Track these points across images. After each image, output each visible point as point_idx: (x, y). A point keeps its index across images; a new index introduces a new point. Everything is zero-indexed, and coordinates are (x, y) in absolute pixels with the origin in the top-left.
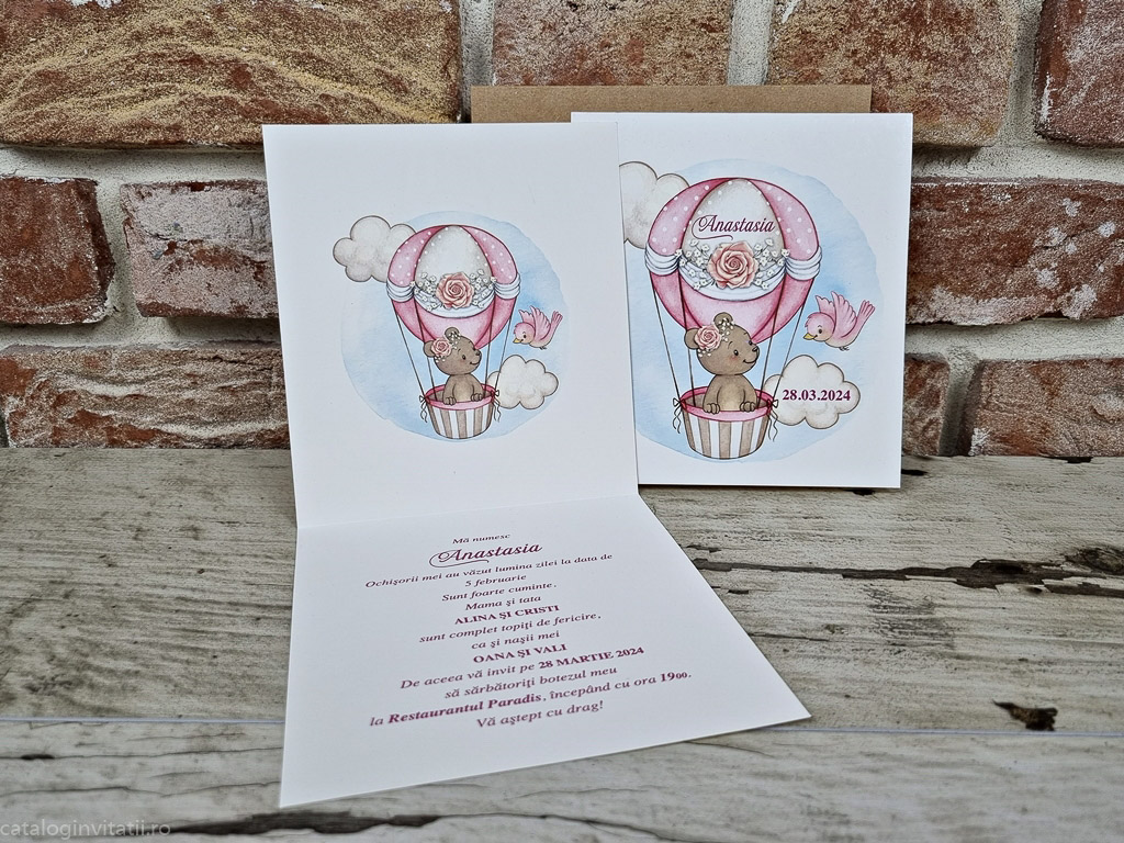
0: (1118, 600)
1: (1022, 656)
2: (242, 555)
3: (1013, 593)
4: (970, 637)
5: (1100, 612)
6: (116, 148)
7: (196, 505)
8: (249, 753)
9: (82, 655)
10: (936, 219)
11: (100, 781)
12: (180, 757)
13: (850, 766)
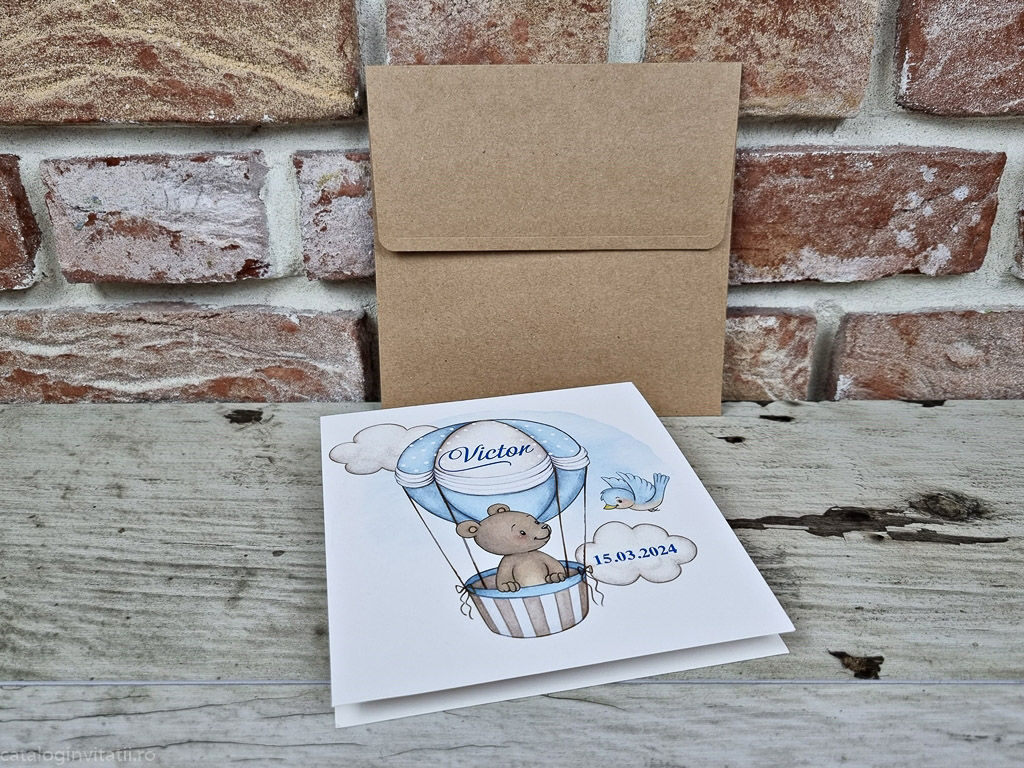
0: (952, 546)
1: (858, 605)
2: (161, 513)
3: (858, 541)
4: (815, 586)
5: (934, 558)
6: (35, 126)
7: (122, 462)
8: (152, 715)
9: (7, 618)
10: (805, 185)
11: (15, 744)
12: (90, 719)
13: (693, 718)
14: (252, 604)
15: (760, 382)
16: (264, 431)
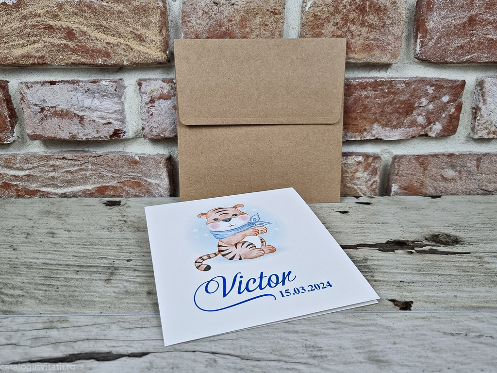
0: (444, 256)
1: (401, 280)
2: (73, 244)
3: (401, 254)
4: (381, 272)
5: (436, 261)
6: (17, 66)
7: (54, 222)
8: (70, 328)
10: (374, 95)
11: (4, 341)
12: (40, 330)
13: (325, 327)
14: (117, 282)
15: (355, 187)
16: (122, 209)
